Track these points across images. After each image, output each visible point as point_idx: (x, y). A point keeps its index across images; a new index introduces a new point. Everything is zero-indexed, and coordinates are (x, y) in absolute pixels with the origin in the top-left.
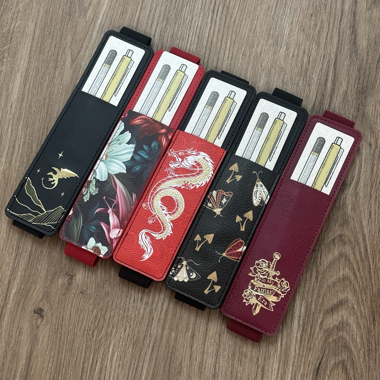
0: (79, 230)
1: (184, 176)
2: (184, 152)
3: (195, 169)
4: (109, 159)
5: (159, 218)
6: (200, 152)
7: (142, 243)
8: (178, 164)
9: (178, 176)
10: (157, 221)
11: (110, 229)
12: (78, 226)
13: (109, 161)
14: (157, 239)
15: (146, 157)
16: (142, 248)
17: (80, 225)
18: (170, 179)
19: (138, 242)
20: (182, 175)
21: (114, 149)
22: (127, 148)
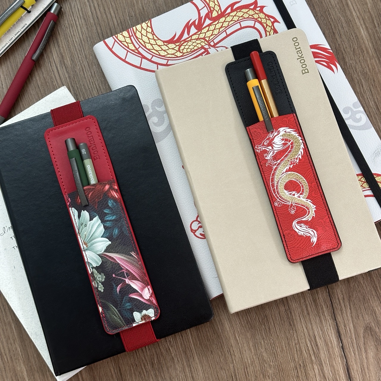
0: (119, 316)
1: (285, 157)
2: (267, 140)
3: (287, 146)
4: (89, 245)
5: (296, 203)
6: (279, 130)
7: (302, 233)
8: (272, 152)
9: (281, 161)
10: (297, 207)
11: (140, 293)
12: (115, 315)
13: (91, 246)
14: (310, 220)
15: (114, 218)
16: (305, 236)
17: (116, 312)
18: (276, 168)
19: (298, 234)
20: (282, 158)
21: (85, 233)
22: (94, 223)
